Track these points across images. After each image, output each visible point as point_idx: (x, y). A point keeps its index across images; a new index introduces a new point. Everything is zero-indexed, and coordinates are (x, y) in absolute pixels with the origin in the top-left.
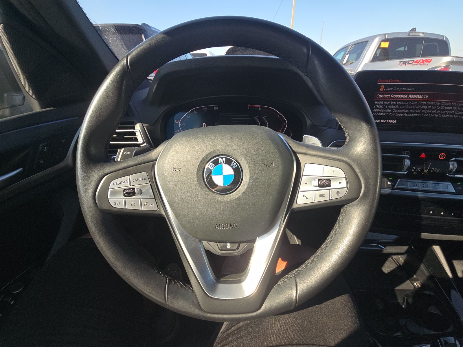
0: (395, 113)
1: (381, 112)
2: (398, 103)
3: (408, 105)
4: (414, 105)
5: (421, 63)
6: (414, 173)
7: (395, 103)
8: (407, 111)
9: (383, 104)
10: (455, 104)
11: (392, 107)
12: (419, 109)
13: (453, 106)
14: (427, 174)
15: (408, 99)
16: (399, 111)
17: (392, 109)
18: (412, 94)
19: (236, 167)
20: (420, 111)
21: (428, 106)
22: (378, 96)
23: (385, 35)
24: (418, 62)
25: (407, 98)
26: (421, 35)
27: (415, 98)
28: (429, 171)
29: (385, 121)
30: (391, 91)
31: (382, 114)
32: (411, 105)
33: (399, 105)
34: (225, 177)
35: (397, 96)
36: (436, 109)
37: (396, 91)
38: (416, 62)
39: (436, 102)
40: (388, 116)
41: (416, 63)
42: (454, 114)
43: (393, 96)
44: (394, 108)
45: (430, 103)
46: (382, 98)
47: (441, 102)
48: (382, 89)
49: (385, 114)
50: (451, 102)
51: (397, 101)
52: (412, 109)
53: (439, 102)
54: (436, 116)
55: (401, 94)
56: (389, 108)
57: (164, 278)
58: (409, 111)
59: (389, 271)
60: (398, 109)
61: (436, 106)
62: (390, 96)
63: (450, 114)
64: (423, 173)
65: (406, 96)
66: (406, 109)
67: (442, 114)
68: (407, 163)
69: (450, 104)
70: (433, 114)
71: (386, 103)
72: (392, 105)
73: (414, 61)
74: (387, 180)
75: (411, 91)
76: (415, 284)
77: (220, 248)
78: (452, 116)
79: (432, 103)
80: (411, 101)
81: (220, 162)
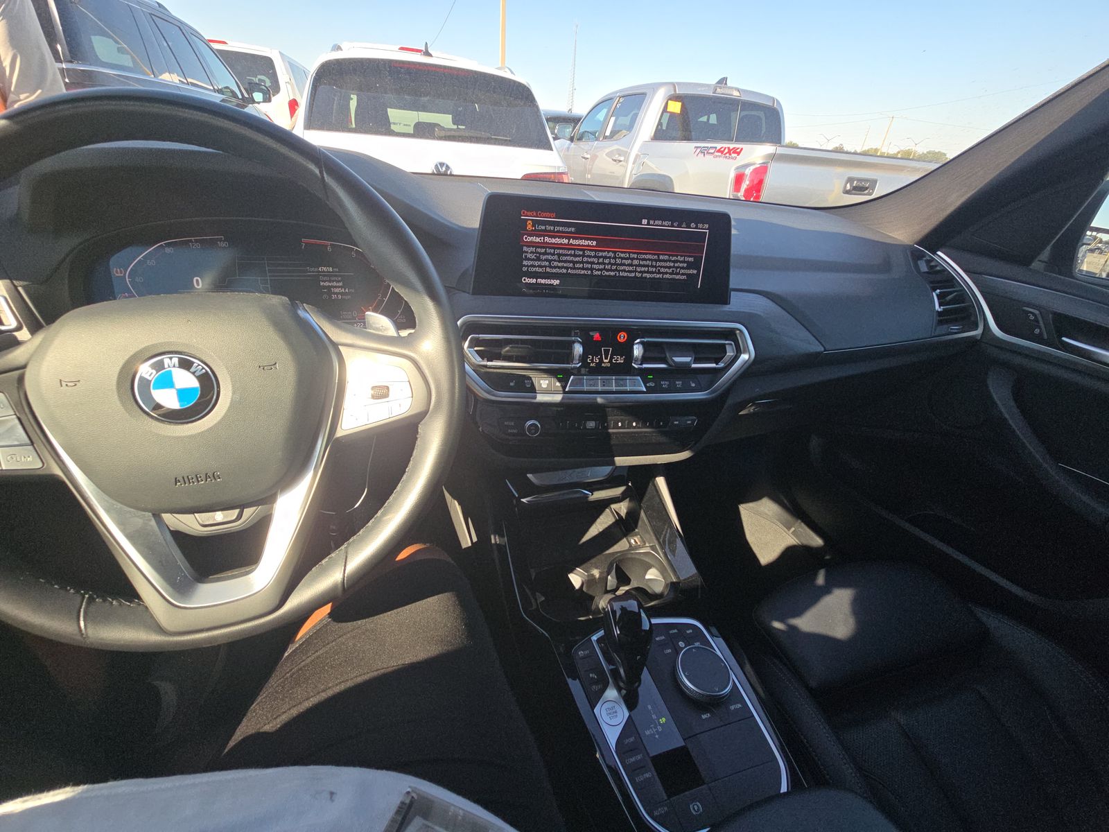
0: (555, 267)
1: (534, 266)
2: (557, 251)
3: (571, 255)
4: (579, 256)
5: (726, 153)
6: (591, 365)
7: (552, 251)
8: (571, 265)
9: (536, 253)
10: (635, 256)
11: (550, 257)
12: (588, 262)
13: (633, 259)
14: (609, 365)
15: (568, 247)
16: (560, 264)
17: (550, 261)
18: (574, 238)
19: (201, 373)
20: (590, 266)
21: (599, 257)
22: (526, 238)
23: (673, 85)
24: (722, 152)
25: (568, 244)
26: (735, 94)
27: (579, 245)
28: (610, 361)
29: (543, 281)
30: (542, 231)
31: (537, 269)
32: (575, 256)
33: (559, 255)
34: (182, 393)
35: (553, 241)
36: (610, 263)
37: (550, 231)
38: (719, 151)
39: (609, 252)
40: (546, 273)
41: (720, 154)
42: (636, 271)
43: (547, 239)
44: (552, 260)
45: (600, 254)
46: (531, 242)
47: (615, 252)
48: (529, 227)
49: (540, 270)
50: (629, 253)
51: (554, 248)
52: (577, 262)
53: (613, 252)
54: (612, 274)
55: (559, 237)
56: (546, 260)
57: (78, 595)
58: (574, 265)
59: (601, 530)
60: (559, 261)
61: (610, 258)
62: (544, 240)
63: (629, 271)
64: (603, 365)
65: (566, 241)
66: (570, 262)
67: (619, 271)
68: (578, 349)
69: (628, 255)
70: (607, 270)
71: (539, 250)
72: (548, 254)
73: (716, 148)
74: (556, 380)
75: (571, 233)
76: (632, 541)
77: (201, 522)
78: (633, 275)
79: (604, 254)
80: (574, 249)
81: (166, 366)
